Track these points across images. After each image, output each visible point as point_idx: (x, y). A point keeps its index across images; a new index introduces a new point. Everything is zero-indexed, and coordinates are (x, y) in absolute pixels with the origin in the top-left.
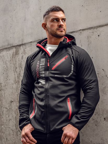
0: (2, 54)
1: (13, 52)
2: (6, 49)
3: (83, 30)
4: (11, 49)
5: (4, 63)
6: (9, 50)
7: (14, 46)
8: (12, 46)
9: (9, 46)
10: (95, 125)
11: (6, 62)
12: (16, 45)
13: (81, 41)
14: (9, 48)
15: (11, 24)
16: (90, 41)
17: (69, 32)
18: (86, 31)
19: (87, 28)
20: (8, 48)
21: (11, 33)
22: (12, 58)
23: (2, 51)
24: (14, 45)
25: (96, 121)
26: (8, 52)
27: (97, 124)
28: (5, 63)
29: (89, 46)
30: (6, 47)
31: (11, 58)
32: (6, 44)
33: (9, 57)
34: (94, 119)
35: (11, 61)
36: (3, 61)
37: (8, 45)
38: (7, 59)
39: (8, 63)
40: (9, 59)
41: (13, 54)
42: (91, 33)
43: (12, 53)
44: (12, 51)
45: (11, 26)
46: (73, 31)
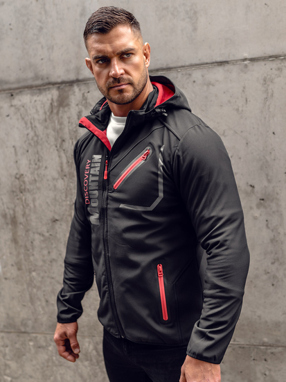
0: (20, 100)
1: (52, 100)
2: (30, 87)
3: (252, 60)
4: (45, 89)
5: (26, 123)
6: (40, 93)
7: (54, 84)
8: (46, 81)
9: (39, 82)
10: (270, 285)
11: (31, 123)
12: (59, 80)
13: (244, 88)
14: (40, 86)
15: (40, 21)
16: (270, 91)
17: (214, 61)
18: (262, 63)
19: (265, 55)
20: (36, 86)
21: (42, 47)
22: (48, 113)
23: (17, 94)
24: (53, 79)
25: (275, 277)
26: (35, 98)
27: (275, 283)
28: (29, 125)
29: (268, 103)
30: (30, 83)
31: (45, 113)
32: (30, 74)
33: (41, 112)
34: (269, 271)
35: (46, 120)
36: (23, 119)
37: (37, 77)
38: (36, 116)
39: (38, 125)
40: (42, 117)
41: (51, 104)
42: (274, 70)
43: (50, 102)
44: (49, 96)
45: (41, 28)
46: (224, 60)
